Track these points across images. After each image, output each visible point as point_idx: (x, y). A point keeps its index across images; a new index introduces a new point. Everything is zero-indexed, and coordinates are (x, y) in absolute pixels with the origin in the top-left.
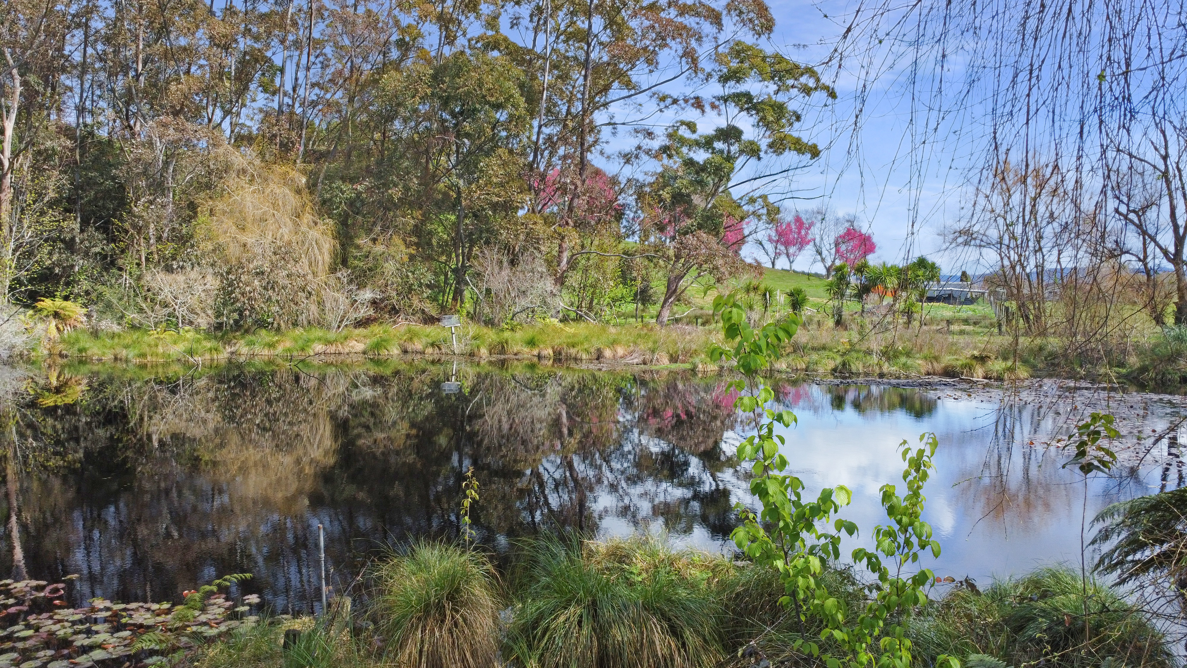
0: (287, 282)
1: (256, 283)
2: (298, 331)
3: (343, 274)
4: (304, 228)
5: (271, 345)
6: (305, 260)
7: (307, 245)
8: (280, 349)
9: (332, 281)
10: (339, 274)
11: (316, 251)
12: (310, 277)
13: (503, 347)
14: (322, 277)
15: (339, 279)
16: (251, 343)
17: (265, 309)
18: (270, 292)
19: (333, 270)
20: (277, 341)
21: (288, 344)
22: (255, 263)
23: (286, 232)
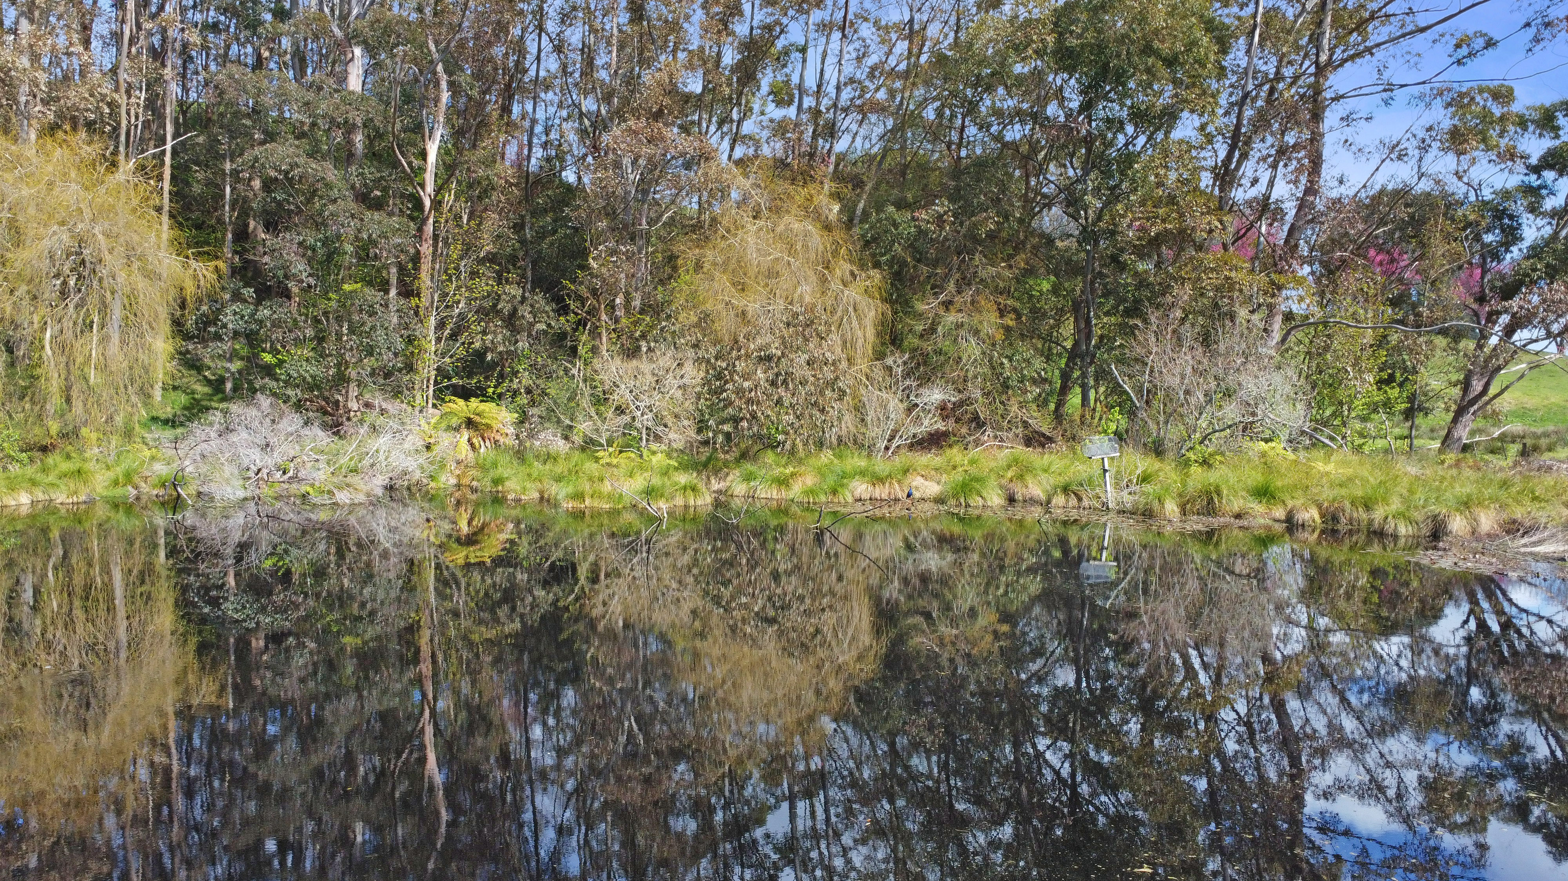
0: (808, 373)
1: (760, 374)
2: (826, 457)
3: (896, 360)
4: (835, 285)
5: (783, 482)
6: (835, 338)
7: (839, 313)
8: (796, 490)
9: (878, 373)
10: (889, 361)
11: (855, 323)
12: (844, 365)
13: (1210, 501)
14: (862, 365)
15: (890, 369)
16: (748, 478)
17: (774, 418)
18: (781, 391)
19: (880, 356)
20: (793, 475)
21: (810, 480)
22: (759, 341)
23: (807, 291)
